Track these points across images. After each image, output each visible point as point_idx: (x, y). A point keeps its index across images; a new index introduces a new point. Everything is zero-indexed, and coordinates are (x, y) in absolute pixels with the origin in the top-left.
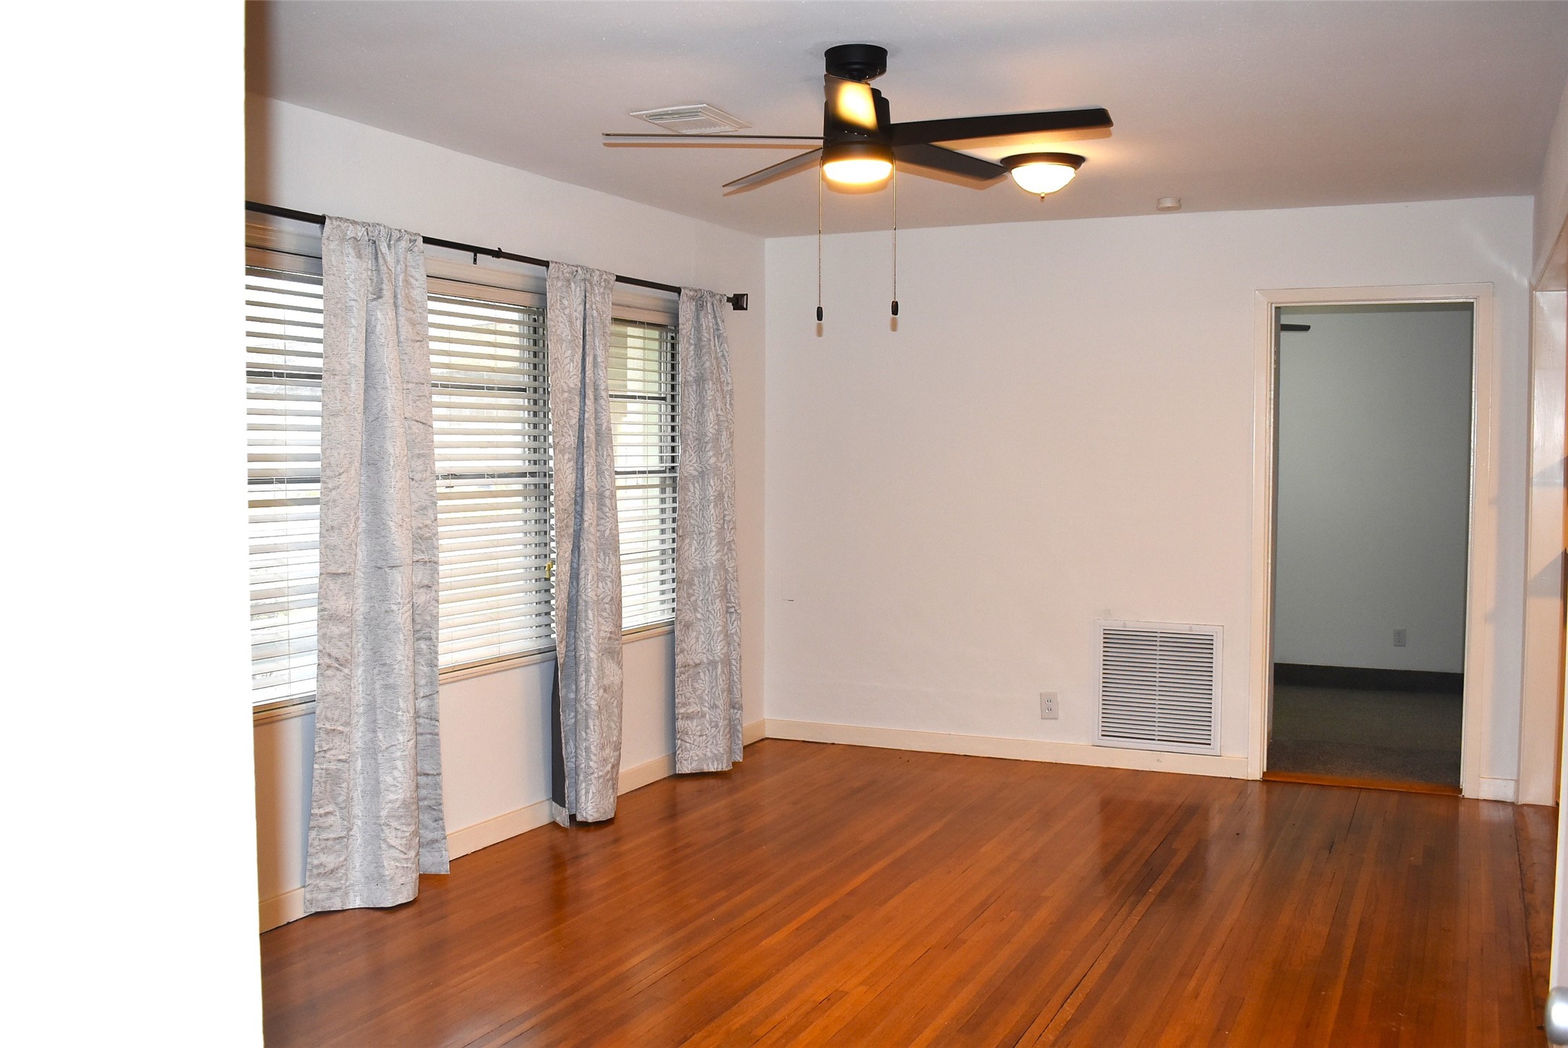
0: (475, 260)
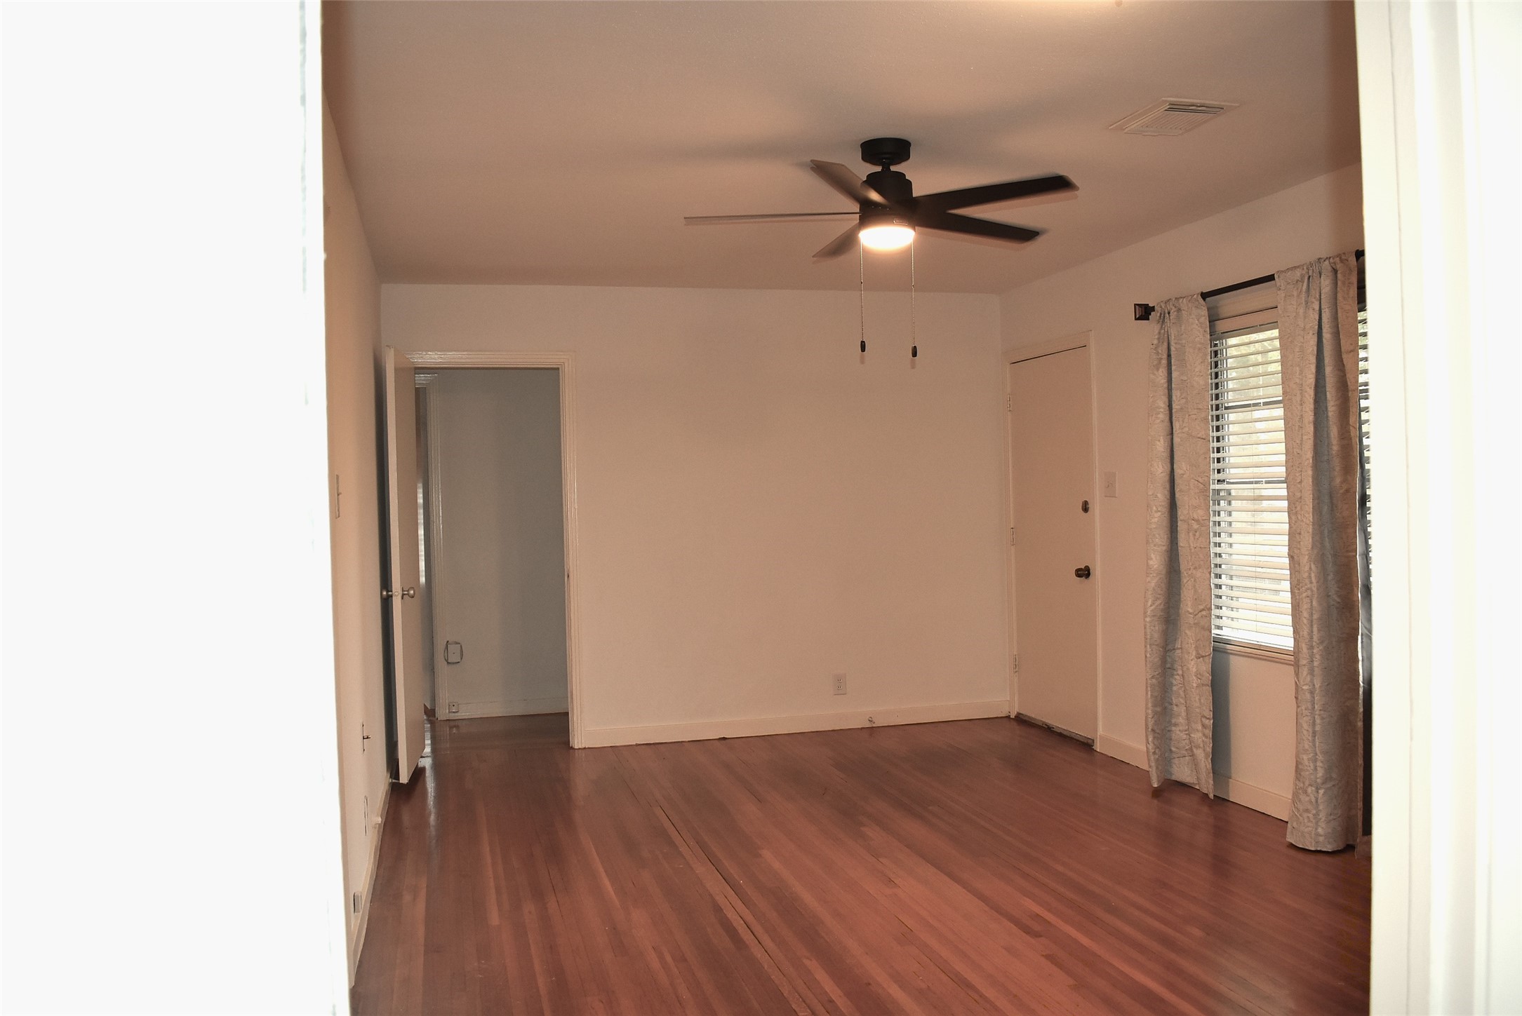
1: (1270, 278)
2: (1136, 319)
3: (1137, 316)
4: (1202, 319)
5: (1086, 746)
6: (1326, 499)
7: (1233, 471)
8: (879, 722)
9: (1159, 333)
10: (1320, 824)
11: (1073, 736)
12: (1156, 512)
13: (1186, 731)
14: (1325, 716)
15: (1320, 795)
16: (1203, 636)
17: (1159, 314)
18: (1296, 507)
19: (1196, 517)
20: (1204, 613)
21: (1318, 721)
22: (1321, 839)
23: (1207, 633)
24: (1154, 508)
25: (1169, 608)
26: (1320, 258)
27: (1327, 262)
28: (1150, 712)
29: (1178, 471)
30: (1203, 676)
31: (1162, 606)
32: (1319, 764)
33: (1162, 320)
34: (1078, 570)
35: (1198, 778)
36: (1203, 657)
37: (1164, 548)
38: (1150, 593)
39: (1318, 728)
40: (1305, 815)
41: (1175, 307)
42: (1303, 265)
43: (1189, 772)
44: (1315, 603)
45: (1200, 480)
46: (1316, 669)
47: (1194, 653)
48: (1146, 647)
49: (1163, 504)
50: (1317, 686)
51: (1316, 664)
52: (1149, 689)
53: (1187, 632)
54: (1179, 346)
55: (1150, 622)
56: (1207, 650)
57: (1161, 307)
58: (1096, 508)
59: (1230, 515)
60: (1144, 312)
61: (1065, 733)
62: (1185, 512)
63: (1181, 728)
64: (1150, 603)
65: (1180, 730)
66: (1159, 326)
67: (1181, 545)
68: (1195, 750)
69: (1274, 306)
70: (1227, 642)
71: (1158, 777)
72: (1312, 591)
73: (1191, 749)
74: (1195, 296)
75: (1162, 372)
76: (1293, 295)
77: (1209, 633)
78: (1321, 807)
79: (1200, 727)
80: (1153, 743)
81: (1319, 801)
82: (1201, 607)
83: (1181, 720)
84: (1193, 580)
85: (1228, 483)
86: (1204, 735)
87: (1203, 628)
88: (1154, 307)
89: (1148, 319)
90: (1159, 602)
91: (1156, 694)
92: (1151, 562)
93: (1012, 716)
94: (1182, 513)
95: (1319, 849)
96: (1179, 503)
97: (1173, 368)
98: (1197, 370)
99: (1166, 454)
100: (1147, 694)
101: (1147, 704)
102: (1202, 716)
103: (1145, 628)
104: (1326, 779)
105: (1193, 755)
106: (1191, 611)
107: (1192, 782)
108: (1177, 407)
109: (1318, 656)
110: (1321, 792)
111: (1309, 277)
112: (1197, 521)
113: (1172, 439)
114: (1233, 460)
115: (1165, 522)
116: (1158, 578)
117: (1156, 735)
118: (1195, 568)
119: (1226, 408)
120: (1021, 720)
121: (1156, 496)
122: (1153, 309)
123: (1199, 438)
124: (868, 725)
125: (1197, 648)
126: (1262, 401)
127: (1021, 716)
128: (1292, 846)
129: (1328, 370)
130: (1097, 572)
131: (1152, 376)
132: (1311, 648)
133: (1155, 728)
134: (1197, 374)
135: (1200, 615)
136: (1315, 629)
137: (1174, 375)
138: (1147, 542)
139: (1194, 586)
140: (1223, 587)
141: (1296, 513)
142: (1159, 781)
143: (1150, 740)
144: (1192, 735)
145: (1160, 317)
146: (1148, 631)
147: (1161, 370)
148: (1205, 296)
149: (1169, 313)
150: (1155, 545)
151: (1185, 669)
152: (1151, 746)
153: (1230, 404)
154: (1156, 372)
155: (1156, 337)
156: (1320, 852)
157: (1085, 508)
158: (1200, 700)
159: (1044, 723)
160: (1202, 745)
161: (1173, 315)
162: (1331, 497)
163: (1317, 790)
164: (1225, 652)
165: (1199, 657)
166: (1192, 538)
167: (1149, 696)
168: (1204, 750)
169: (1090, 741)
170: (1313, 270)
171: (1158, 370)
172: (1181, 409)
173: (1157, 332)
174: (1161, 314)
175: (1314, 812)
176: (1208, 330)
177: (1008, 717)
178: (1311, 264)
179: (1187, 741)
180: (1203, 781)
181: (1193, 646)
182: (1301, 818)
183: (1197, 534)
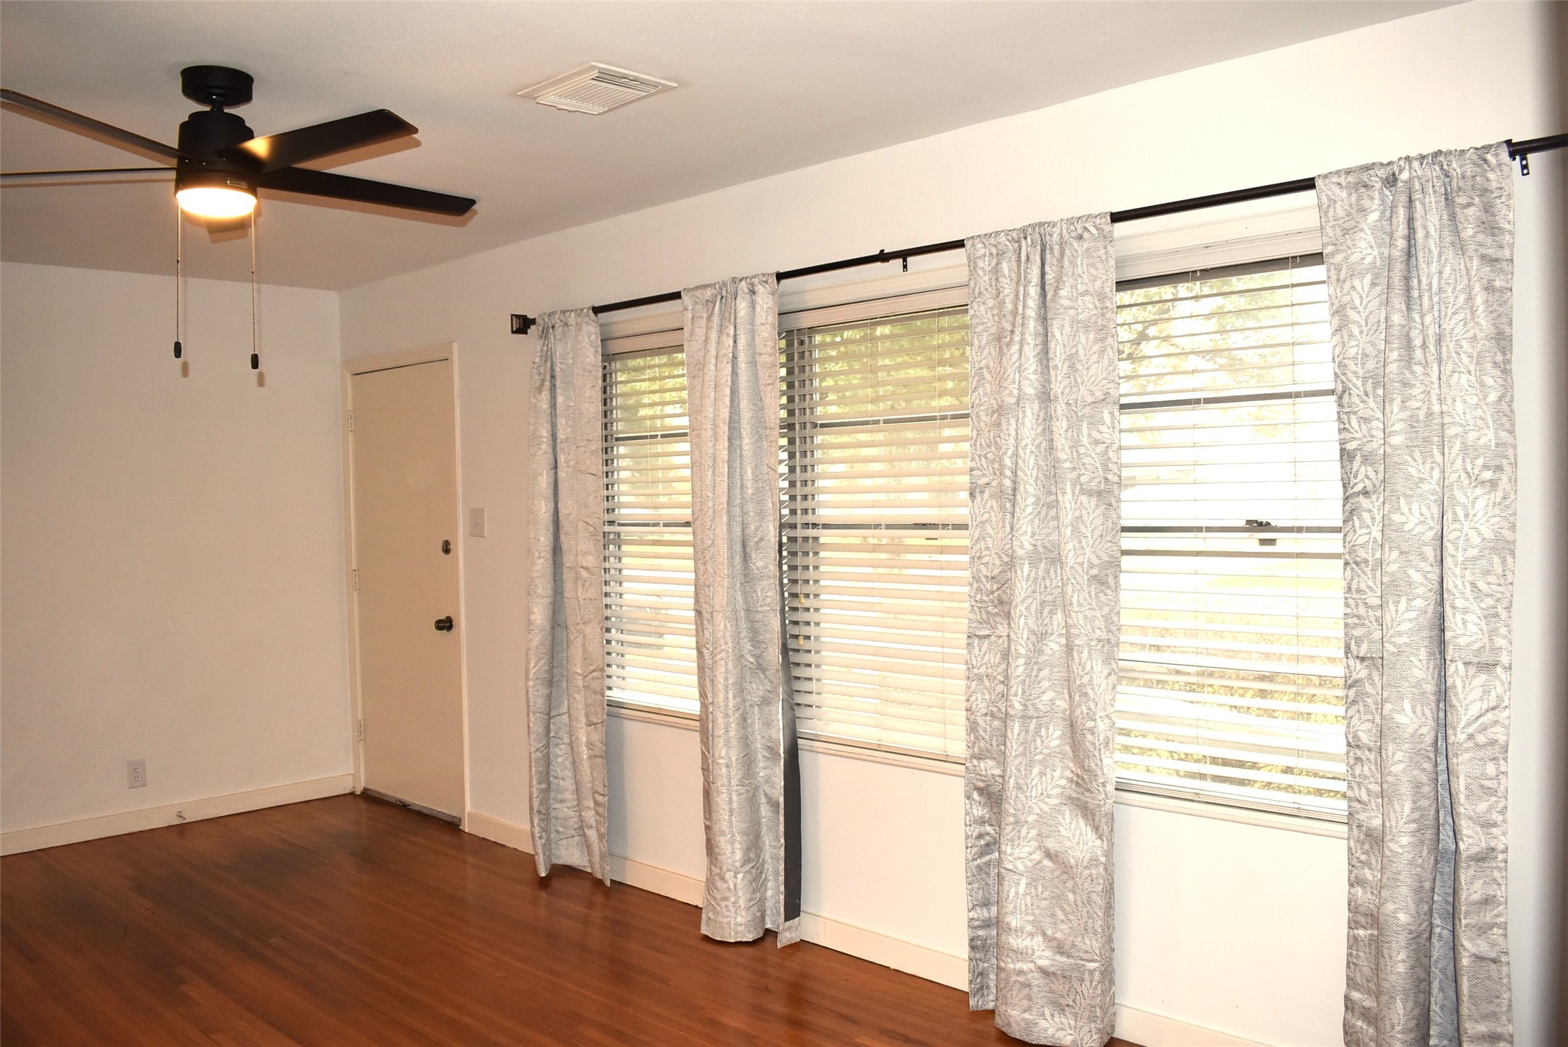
0: (905, 267)
1: (676, 296)
2: (513, 332)
3: (514, 329)
4: (593, 337)
5: (451, 826)
6: (738, 548)
7: (623, 511)
8: (191, 817)
9: (542, 350)
10: (739, 912)
11: (435, 814)
12: (539, 558)
13: (574, 807)
14: (742, 791)
15: (739, 881)
16: (595, 702)
17: (541, 328)
18: (704, 557)
19: (585, 564)
20: (595, 674)
21: (735, 798)
22: (741, 929)
23: (599, 697)
24: (537, 554)
25: (552, 668)
26: (734, 278)
27: (743, 283)
28: (534, 790)
29: (563, 511)
30: (595, 746)
31: (546, 668)
32: (738, 846)
33: (544, 334)
34: (439, 622)
35: (590, 861)
36: (594, 724)
37: (548, 600)
38: (533, 652)
39: (735, 805)
40: (724, 903)
41: (561, 321)
42: (715, 284)
43: (579, 854)
44: (730, 666)
45: (590, 522)
46: (732, 740)
47: (584, 720)
48: (528, 715)
49: (547, 549)
50: (734, 759)
51: (732, 733)
52: (533, 764)
53: (576, 696)
54: (563, 366)
55: (534, 686)
56: (599, 716)
57: (544, 320)
58: (460, 549)
59: (620, 561)
60: (523, 325)
61: (425, 811)
62: (572, 558)
63: (568, 805)
64: (532, 665)
65: (567, 807)
66: (542, 341)
67: (568, 595)
68: (586, 830)
69: (678, 326)
70: (620, 706)
71: (545, 864)
72: (727, 652)
73: (581, 828)
74: (585, 311)
75: (545, 395)
76: (703, 317)
77: (601, 698)
78: (740, 893)
79: (592, 805)
80: (540, 827)
81: (739, 886)
82: (592, 668)
83: (569, 795)
84: (581, 636)
85: (620, 525)
86: (597, 813)
87: (595, 692)
88: (535, 319)
89: (526, 333)
90: (543, 662)
91: (541, 769)
92: (533, 617)
93: (358, 792)
94: (568, 559)
95: (738, 940)
96: (565, 547)
97: (559, 391)
98: (587, 395)
99: (550, 491)
100: (530, 770)
101: (531, 782)
102: (594, 793)
103: (527, 693)
104: (744, 861)
105: (584, 835)
106: (579, 671)
107: (582, 865)
108: (562, 437)
109: (733, 725)
110: (740, 876)
111: (722, 297)
112: (586, 568)
113: (556, 473)
114: (623, 499)
115: (549, 570)
116: (541, 635)
117: (542, 817)
118: (584, 623)
119: (617, 439)
120: (369, 797)
121: (539, 540)
122: (533, 321)
123: (590, 474)
124: (177, 821)
125: (587, 715)
126: (659, 433)
127: (368, 792)
128: (707, 939)
129: (744, 404)
130: (462, 623)
131: (534, 401)
132: (727, 715)
133: (541, 809)
134: (587, 400)
135: (590, 676)
136: (731, 695)
137: (560, 399)
138: (529, 594)
139: (584, 644)
140: (613, 643)
141: (705, 563)
142: (546, 870)
143: (536, 822)
144: (583, 814)
145: (543, 331)
146: (531, 697)
147: (543, 394)
148: (597, 310)
149: (553, 327)
150: (538, 597)
151: (573, 738)
152: (537, 830)
153: (621, 435)
154: (537, 395)
155: (539, 354)
156: (740, 943)
157: (447, 549)
158: (592, 773)
159: (398, 800)
160: (594, 825)
161: (559, 330)
162: (744, 546)
163: (736, 873)
164: (619, 716)
165: (590, 724)
166: (580, 589)
167: (534, 772)
168: (597, 831)
169: (456, 821)
170: (727, 290)
171: (540, 393)
172: (567, 439)
173: (539, 349)
174: (543, 328)
175: (733, 899)
176: (600, 350)
177: (352, 794)
178: (724, 284)
179: (575, 819)
180: (598, 866)
181: (583, 712)
182: (718, 908)
183: (587, 583)
